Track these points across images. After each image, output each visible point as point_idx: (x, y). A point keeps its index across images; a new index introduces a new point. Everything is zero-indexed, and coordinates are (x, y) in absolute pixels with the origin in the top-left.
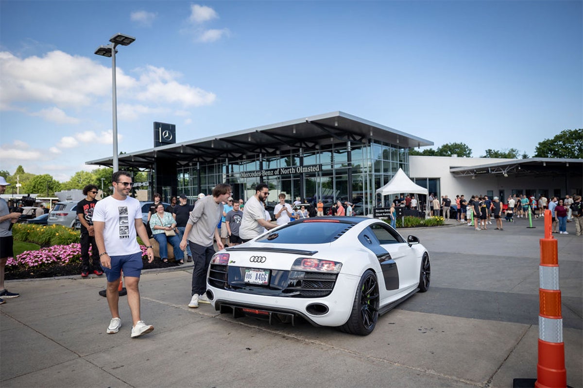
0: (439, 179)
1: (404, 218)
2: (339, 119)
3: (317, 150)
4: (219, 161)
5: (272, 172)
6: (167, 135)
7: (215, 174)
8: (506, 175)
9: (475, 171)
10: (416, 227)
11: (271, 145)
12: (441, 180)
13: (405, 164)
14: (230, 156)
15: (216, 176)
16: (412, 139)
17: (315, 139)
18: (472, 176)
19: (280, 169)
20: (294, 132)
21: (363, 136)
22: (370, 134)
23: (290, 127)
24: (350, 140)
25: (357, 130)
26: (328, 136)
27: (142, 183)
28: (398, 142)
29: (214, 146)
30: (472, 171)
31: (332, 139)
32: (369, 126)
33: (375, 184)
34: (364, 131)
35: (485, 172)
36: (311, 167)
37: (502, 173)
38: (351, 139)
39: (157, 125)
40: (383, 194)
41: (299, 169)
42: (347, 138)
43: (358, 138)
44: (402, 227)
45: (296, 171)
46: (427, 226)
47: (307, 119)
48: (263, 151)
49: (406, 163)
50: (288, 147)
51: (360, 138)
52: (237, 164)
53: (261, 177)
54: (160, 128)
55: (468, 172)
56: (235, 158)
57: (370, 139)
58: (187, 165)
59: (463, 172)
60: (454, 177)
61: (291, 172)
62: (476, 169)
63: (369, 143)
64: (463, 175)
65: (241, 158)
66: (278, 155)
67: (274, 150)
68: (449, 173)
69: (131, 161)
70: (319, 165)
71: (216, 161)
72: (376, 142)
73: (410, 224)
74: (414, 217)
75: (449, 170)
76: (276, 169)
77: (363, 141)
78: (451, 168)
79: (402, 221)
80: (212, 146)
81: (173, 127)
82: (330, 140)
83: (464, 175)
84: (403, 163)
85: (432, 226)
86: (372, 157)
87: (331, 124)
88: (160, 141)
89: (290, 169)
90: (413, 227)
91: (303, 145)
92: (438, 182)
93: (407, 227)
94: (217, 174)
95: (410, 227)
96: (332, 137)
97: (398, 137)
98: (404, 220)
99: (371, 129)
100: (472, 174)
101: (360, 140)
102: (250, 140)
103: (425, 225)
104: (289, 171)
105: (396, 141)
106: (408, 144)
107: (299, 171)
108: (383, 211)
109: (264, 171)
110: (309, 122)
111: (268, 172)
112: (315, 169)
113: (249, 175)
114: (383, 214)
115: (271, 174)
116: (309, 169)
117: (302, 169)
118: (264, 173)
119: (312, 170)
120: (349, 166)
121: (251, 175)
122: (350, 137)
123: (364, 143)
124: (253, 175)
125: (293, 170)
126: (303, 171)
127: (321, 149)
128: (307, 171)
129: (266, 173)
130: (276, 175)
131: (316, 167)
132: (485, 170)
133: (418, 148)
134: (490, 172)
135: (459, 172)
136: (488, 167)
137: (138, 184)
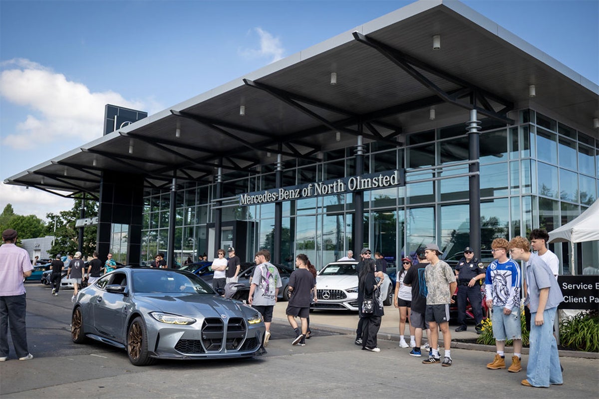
5: (298, 190)
11: (300, 136)
14: (227, 163)
19: (313, 185)
20: (333, 81)
21: (510, 104)
22: (528, 93)
24: (476, 108)
27: (91, 219)
29: (180, 134)
31: (433, 113)
33: (541, 221)
36: (380, 177)
38: (479, 104)
39: (111, 111)
40: (575, 239)
41: (352, 181)
42: (469, 102)
43: (498, 107)
45: (346, 187)
48: (286, 150)
51: (502, 106)
53: (278, 204)
54: (116, 116)
57: (529, 109)
61: (335, 190)
63: (526, 118)
66: (320, 160)
67: (310, 149)
70: (399, 171)
76: (306, 186)
77: (511, 115)
80: (177, 135)
82: (429, 115)
86: (533, 156)
89: (335, 184)
91: (366, 130)
99: (533, 79)
101: (503, 113)
102: (242, 113)
104: (332, 188)
107: (352, 188)
108: (590, 287)
109: (283, 191)
110: (360, 38)
111: (290, 191)
112: (390, 181)
113: (254, 198)
114: (591, 298)
115: (296, 197)
116: (374, 181)
117: (360, 182)
118: (281, 195)
119: (382, 183)
120: (472, 172)
121: (257, 198)
122: (478, 101)
123: (512, 122)
124: (260, 199)
125: (341, 185)
126: (361, 186)
127: (409, 142)
128: (370, 187)
129: (285, 194)
130: (305, 198)
131: (390, 177)
137: (86, 221)
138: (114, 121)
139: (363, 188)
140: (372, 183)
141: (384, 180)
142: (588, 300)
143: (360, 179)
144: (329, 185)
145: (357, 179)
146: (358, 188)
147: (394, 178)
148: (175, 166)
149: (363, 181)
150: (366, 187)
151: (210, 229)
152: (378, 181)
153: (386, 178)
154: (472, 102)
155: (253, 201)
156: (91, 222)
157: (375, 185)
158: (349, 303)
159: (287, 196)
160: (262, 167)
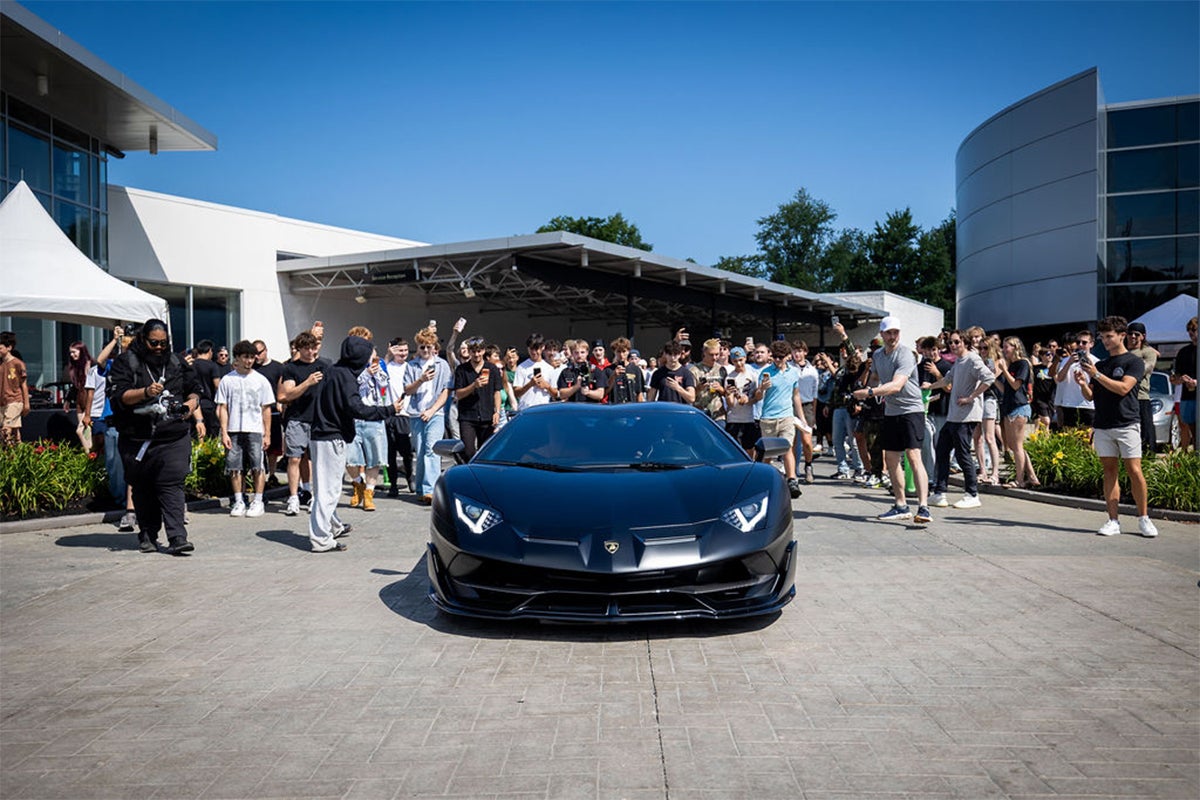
0: (236, 294)
8: (469, 292)
9: (366, 272)
12: (244, 297)
13: (84, 210)
18: (354, 292)
30: (356, 272)
35: (403, 276)
37: (457, 284)
49: (93, 208)
55: (341, 274)
59: (324, 275)
60: (292, 292)
62: (368, 264)
64: (324, 288)
68: (276, 275)
75: (273, 267)
78: (281, 257)
83: (328, 287)
84: (78, 202)
92: (230, 307)
100: (355, 285)
105: (36, 86)
106: (99, 122)
132: (402, 272)
133: (148, 151)
134: (418, 278)
135: (310, 273)
136: (411, 260)
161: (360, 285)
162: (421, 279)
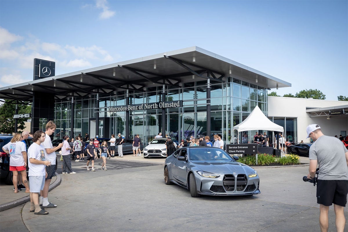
0: (296, 118)
1: (258, 156)
2: (196, 54)
3: (181, 87)
4: (93, 97)
5: (137, 106)
6: (46, 71)
7: (89, 108)
9: (330, 112)
10: (269, 166)
11: (137, 82)
12: (298, 120)
13: (263, 103)
14: (101, 91)
15: (90, 109)
16: (271, 80)
17: (177, 76)
18: (327, 117)
19: (144, 105)
20: (155, 68)
21: (223, 75)
22: (229, 72)
23: (151, 63)
24: (209, 78)
25: (216, 68)
26: (190, 74)
27: (24, 115)
28: (257, 82)
29: (83, 81)
30: (327, 112)
31: (193, 77)
32: (229, 65)
33: (234, 121)
34: (224, 70)
36: (173, 103)
38: (211, 76)
39: (37, 62)
40: (239, 131)
41: (161, 104)
42: (207, 76)
43: (218, 76)
44: (256, 165)
45: (158, 106)
46: (282, 165)
47: (165, 54)
48: (130, 87)
49: (265, 103)
50: (154, 83)
51: (220, 76)
52: (109, 99)
53: (127, 112)
54: (40, 65)
55: (323, 112)
56: (105, 94)
57: (230, 77)
58: (65, 99)
59: (319, 113)
60: (310, 117)
61: (154, 108)
62: (330, 110)
63: (229, 81)
64: (318, 116)
65: (112, 94)
66: (145, 91)
67: (141, 86)
68: (306, 113)
69: (12, 94)
70: (180, 101)
71: (90, 96)
72: (236, 81)
73: (263, 162)
74: (268, 155)
75: (305, 111)
76: (141, 105)
77: (223, 79)
78: (307, 109)
79: (255, 158)
80: (81, 81)
81: (53, 64)
82: (192, 77)
83: (319, 116)
84: (262, 102)
85: (287, 165)
86: (231, 95)
87: (188, 60)
88: (39, 77)
89: (153, 105)
90: (267, 165)
91: (167, 82)
92: (295, 121)
93: (260, 165)
94: (91, 108)
95: (264, 166)
96: (193, 74)
97: (257, 77)
98: (258, 158)
99: (230, 68)
100: (327, 115)
101: (220, 78)
102: (114, 75)
103: (279, 164)
104: (152, 106)
105: (255, 81)
106: (266, 85)
107: (161, 107)
108: (236, 148)
109: (130, 106)
110: (167, 57)
111: (133, 107)
112: (176, 105)
113: (116, 109)
114: (237, 151)
115: (136, 109)
116: (170, 105)
117: (164, 105)
118: (129, 108)
119: (173, 106)
120: (208, 103)
121: (117, 109)
122: (210, 75)
123: (224, 82)
124: (119, 110)
125: (156, 105)
126: (164, 106)
127: (184, 86)
128: (168, 107)
129: (131, 108)
130: (139, 110)
131: (177, 103)
132: (340, 112)
133: (276, 88)
134: (344, 113)
135: (315, 112)
136: (342, 109)
137: (20, 116)
138: (39, 67)
139: (165, 107)
140: (169, 105)
141: (174, 104)
142: (236, 151)
143: (165, 103)
144: (151, 105)
145: (163, 103)
146: (164, 107)
147: (178, 104)
148: (73, 91)
149: (165, 104)
150: (167, 107)
151: (91, 121)
152: (172, 105)
153: (175, 104)
154: (208, 76)
155: (116, 110)
156: (24, 116)
157: (171, 106)
158: (163, 154)
159: (132, 109)
160: (117, 92)
161: (328, 115)
162: (345, 113)
